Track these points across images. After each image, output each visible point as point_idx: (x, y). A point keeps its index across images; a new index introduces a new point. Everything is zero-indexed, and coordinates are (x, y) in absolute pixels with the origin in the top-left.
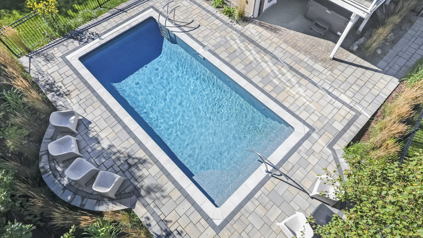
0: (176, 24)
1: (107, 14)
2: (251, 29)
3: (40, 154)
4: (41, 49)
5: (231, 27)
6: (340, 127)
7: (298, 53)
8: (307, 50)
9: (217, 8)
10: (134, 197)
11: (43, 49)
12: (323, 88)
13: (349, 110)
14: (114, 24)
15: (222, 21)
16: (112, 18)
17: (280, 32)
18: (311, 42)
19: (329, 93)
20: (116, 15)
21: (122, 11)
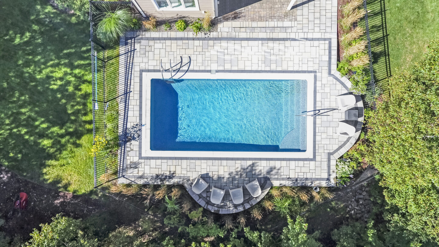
0: (175, 70)
1: (121, 106)
2: (224, 28)
5: (210, 39)
11: (121, 165)
21: (127, 93)
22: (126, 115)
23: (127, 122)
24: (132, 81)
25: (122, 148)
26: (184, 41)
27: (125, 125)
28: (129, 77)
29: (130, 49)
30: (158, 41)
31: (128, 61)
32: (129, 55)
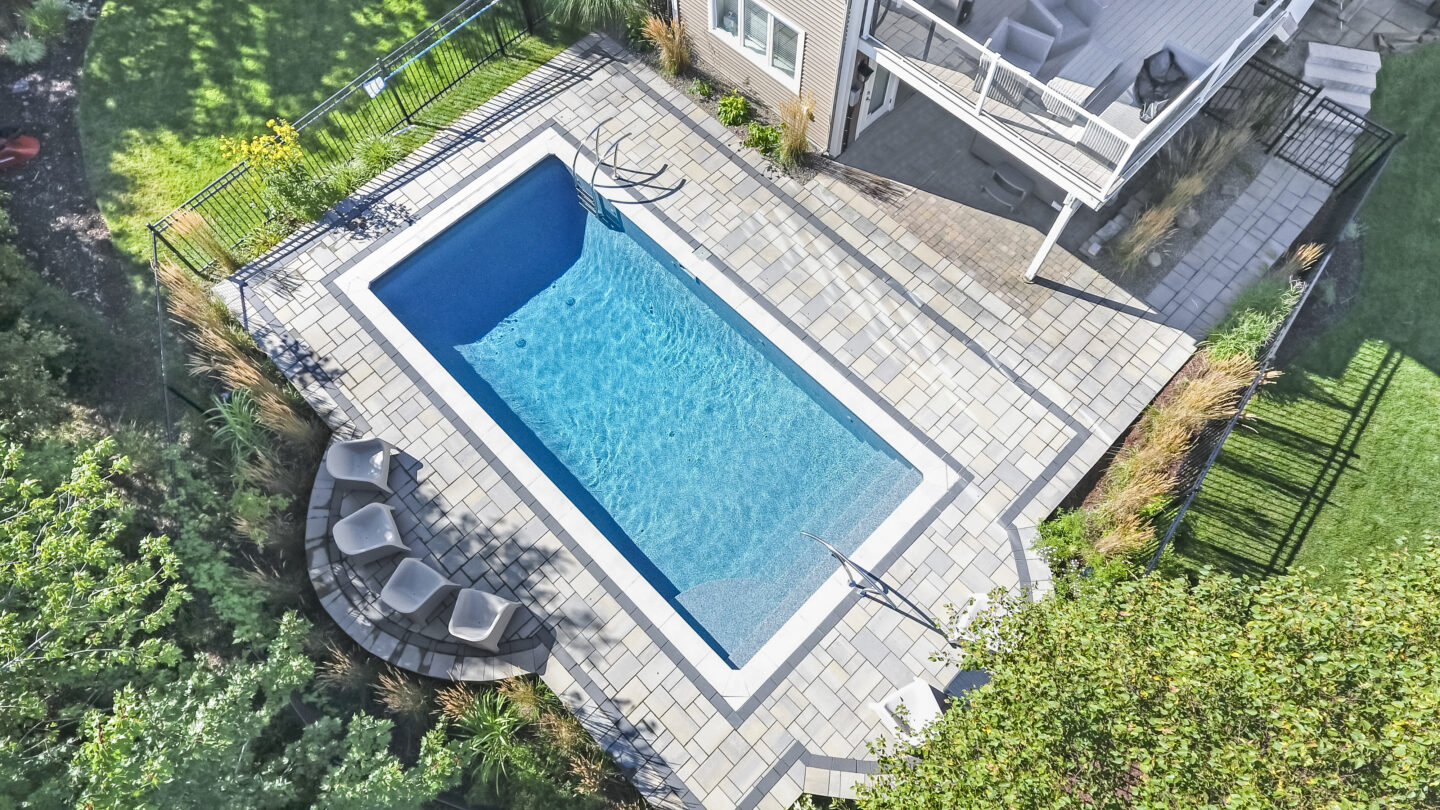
0: (619, 178)
1: (429, 149)
2: (824, 192)
3: (308, 546)
4: (265, 259)
5: (770, 186)
6: (1034, 470)
7: (946, 262)
8: (969, 254)
9: (730, 124)
10: (541, 648)
11: (271, 259)
12: (1002, 365)
13: (1060, 424)
14: (453, 180)
15: (744, 166)
16: (443, 160)
17: (901, 199)
18: (981, 231)
19: (1017, 380)
20: (455, 149)
21: (471, 136)
22: (415, 173)
23: (397, 187)
24: (510, 124)
25: (318, 227)
26: (706, 145)
27: (386, 190)
28: (514, 114)
29: (579, 69)
30: (653, 103)
31: (548, 87)
32: (565, 78)
